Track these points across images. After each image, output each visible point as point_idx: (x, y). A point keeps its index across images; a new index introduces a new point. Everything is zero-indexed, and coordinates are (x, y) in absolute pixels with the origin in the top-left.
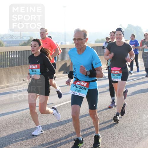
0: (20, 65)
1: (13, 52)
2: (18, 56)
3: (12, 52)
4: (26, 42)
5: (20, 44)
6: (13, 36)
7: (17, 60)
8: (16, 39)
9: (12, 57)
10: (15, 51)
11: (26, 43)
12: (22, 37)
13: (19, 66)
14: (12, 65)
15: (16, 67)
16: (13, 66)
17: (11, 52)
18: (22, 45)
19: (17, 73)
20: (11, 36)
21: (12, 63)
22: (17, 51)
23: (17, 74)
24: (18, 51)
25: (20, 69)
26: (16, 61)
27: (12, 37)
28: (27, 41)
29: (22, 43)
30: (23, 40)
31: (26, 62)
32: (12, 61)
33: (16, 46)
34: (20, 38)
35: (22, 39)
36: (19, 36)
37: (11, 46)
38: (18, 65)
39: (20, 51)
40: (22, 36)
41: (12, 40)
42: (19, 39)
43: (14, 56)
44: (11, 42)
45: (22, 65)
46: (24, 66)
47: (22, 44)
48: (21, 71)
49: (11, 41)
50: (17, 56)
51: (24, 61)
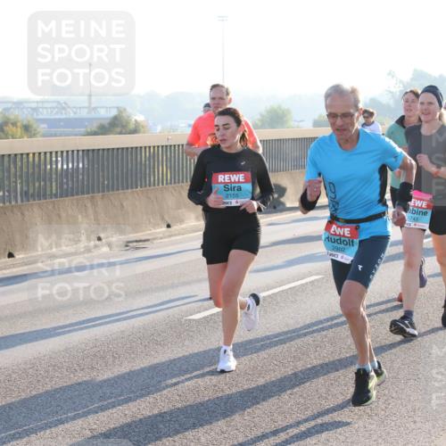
0: (88, 193)
1: (67, 152)
2: (81, 165)
3: (65, 154)
4: (106, 123)
5: (89, 130)
6: (65, 103)
7: (80, 177)
8: (75, 113)
9: (65, 167)
10: (73, 151)
11: (107, 126)
12: (95, 108)
13: (86, 196)
14: (65, 193)
15: (75, 197)
16: (67, 196)
17: (62, 152)
18: (95, 134)
19: (80, 216)
20: (62, 107)
21: (65, 186)
22: (78, 151)
23: (80, 220)
24: (83, 151)
25: (89, 205)
26: (78, 181)
27: (64, 108)
28: (108, 121)
29: (94, 127)
30: (97, 116)
31: (106, 182)
32: (65, 180)
33: (76, 135)
34: (86, 110)
35: (93, 115)
36: (86, 105)
37: (60, 135)
38: (83, 193)
39: (88, 150)
40: (93, 106)
41: (64, 116)
42: (84, 114)
43: (70, 166)
44: (62, 124)
45: (93, 192)
46: (100, 194)
47: (94, 129)
48: (90, 211)
49: (60, 120)
50: (78, 165)
51: (101, 180)
